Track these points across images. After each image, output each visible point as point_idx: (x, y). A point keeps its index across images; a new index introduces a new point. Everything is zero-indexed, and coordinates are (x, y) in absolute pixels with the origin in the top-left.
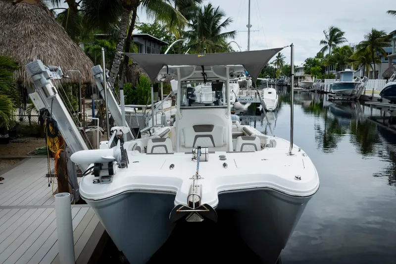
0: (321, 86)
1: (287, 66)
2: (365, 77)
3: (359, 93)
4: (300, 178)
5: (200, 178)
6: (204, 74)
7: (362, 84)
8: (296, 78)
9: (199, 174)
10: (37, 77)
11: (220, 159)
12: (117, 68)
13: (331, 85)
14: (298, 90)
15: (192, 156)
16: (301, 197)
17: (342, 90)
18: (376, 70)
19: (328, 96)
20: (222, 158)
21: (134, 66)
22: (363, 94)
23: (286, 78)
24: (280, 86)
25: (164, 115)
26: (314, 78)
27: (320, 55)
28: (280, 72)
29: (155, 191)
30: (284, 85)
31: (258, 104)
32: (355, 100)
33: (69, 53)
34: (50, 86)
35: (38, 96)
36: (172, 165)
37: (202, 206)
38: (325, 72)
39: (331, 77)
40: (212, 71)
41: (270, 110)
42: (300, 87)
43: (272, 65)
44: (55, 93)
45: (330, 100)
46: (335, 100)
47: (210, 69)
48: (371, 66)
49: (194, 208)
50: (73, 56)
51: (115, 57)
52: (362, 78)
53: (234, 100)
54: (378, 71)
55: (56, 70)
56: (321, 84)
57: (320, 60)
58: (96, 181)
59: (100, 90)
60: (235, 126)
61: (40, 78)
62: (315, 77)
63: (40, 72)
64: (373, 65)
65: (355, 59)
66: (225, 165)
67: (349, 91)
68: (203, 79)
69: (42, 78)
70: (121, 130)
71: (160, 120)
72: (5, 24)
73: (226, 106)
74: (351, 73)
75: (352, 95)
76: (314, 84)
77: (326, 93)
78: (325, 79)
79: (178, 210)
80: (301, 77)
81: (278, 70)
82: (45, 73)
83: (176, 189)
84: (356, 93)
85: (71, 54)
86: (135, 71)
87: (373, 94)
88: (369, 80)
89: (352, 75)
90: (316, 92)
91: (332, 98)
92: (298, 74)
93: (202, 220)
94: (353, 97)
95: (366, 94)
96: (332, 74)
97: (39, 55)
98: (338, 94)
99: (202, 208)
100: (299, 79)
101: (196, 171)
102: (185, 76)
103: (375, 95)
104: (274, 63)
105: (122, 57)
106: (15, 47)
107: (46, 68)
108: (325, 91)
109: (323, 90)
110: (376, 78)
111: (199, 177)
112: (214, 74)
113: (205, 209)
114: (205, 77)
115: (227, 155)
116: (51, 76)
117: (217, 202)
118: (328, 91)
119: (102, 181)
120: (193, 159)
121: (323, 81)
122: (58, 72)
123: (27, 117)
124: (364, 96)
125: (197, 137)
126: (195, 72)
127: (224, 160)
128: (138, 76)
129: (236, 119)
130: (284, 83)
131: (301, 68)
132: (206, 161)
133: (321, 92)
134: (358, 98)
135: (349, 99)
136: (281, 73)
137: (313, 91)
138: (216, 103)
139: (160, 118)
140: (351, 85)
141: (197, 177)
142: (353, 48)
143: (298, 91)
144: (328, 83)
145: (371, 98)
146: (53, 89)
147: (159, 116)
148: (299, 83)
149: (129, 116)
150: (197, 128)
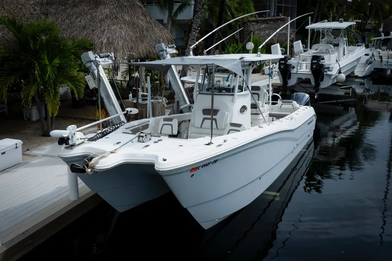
5: (114, 153)
11: (154, 142)
35: (92, 78)
36: (119, 142)
51: (192, 29)
63: (91, 61)
72: (89, 10)
106: (93, 31)
107: (96, 57)
116: (100, 63)
122: (110, 57)
125: (204, 119)
127: (157, 143)
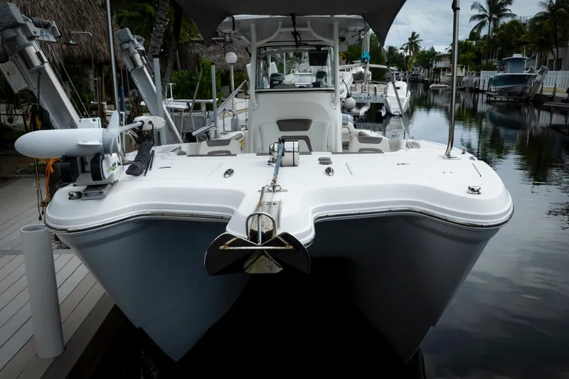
0: (474, 81)
1: (424, 52)
2: (543, 66)
3: (532, 91)
4: (478, 191)
5: (279, 191)
6: (295, 34)
7: (537, 78)
8: (437, 71)
9: (277, 183)
10: (10, 33)
11: (320, 163)
12: (160, 37)
13: (491, 79)
14: (440, 87)
15: (268, 158)
16: (482, 226)
17: (507, 86)
18: (559, 57)
19: (485, 96)
20: (324, 161)
21: (191, 45)
22: (538, 92)
23: (422, 71)
24: (413, 83)
25: (236, 117)
26: (464, 70)
27: (473, 35)
28: (414, 61)
29: (192, 216)
30: (419, 82)
31: (380, 106)
32: (527, 102)
33: (79, 9)
34: (33, 49)
35: (16, 68)
36: (230, 170)
37: (277, 239)
38: (480, 61)
39: (490, 68)
40: (309, 29)
41: (396, 114)
42: (444, 83)
43: (402, 51)
44: (43, 62)
45: (488, 102)
46: (495, 102)
47: (306, 26)
48: (552, 51)
49: (260, 244)
50: (85, 14)
51: (157, 20)
52: (538, 69)
53: (344, 95)
54: (561, 59)
55: (46, 26)
56: (475, 79)
57: (474, 43)
58: (75, 195)
59: (130, 70)
60: (346, 130)
61: (15, 35)
62: (466, 69)
63: (16, 25)
64: (555, 50)
65: (527, 40)
66: (329, 171)
67: (518, 88)
68: (294, 44)
69: (18, 35)
70: (150, 122)
71: (230, 126)
73: (333, 89)
74: (521, 60)
75: (522, 94)
76: (464, 79)
77: (483, 92)
78: (482, 72)
79: (222, 247)
80: (444, 69)
81: (411, 58)
82: (24, 27)
83: (232, 211)
84: (528, 91)
85: (82, 11)
86: (193, 51)
87: (554, 92)
88: (549, 72)
89: (523, 65)
90: (467, 90)
91: (492, 99)
92: (440, 65)
93: (278, 270)
94: (523, 98)
95: (544, 93)
96: (491, 64)
97: (25, 7)
98: (501, 92)
99: (277, 242)
100: (441, 73)
101: (272, 177)
102: (263, 38)
103: (557, 94)
104: (404, 48)
105: (166, 21)
107: (26, 20)
108: (481, 88)
109: (477, 87)
110: (559, 68)
111: (278, 188)
112: (315, 34)
113: (283, 245)
114: (298, 39)
115: (333, 158)
116: (35, 33)
117: (312, 235)
118: (486, 89)
119: (86, 195)
120: (269, 162)
121: (478, 75)
122: (50, 29)
123: (20, 118)
124: (541, 95)
126: (280, 30)
127: (328, 164)
128: (198, 60)
129: (348, 120)
130: (420, 77)
131: (445, 56)
132: (294, 166)
133: (475, 91)
134: (532, 99)
135: (517, 101)
136: (415, 64)
137: (463, 90)
138: (316, 85)
139: (230, 123)
140: (523, 79)
141: (274, 187)
142: (525, 24)
143: (440, 90)
144: (486, 76)
145: (552, 98)
146: (38, 54)
147: (228, 120)
148: (441, 77)
149: (181, 117)
150: (284, 124)
